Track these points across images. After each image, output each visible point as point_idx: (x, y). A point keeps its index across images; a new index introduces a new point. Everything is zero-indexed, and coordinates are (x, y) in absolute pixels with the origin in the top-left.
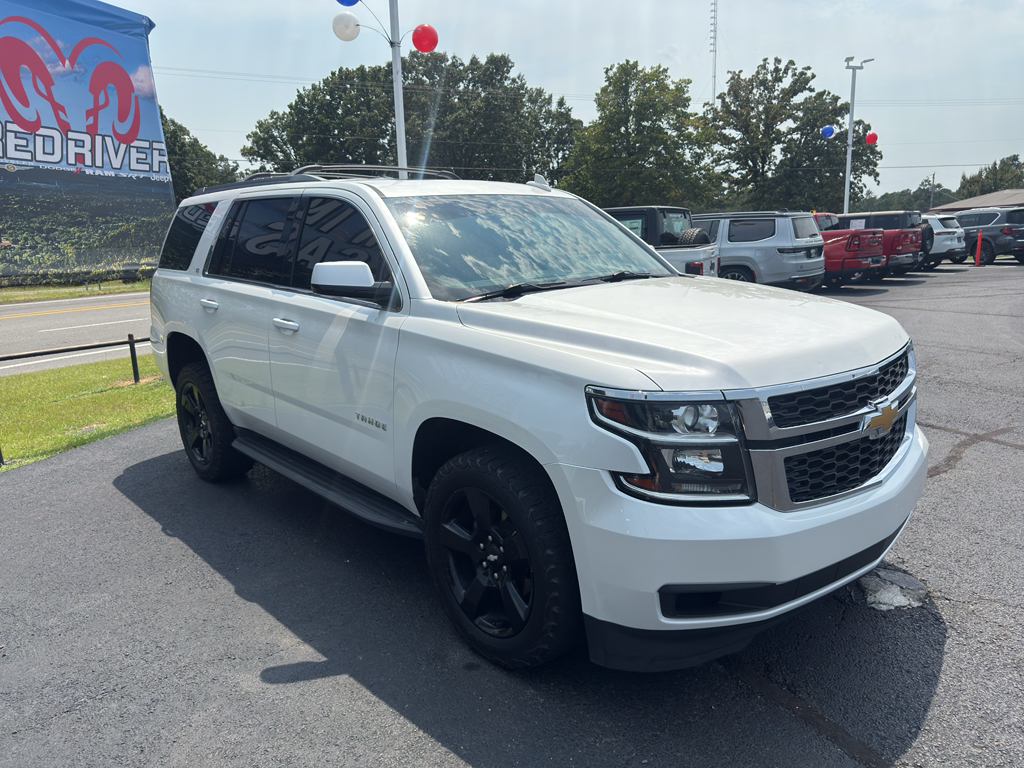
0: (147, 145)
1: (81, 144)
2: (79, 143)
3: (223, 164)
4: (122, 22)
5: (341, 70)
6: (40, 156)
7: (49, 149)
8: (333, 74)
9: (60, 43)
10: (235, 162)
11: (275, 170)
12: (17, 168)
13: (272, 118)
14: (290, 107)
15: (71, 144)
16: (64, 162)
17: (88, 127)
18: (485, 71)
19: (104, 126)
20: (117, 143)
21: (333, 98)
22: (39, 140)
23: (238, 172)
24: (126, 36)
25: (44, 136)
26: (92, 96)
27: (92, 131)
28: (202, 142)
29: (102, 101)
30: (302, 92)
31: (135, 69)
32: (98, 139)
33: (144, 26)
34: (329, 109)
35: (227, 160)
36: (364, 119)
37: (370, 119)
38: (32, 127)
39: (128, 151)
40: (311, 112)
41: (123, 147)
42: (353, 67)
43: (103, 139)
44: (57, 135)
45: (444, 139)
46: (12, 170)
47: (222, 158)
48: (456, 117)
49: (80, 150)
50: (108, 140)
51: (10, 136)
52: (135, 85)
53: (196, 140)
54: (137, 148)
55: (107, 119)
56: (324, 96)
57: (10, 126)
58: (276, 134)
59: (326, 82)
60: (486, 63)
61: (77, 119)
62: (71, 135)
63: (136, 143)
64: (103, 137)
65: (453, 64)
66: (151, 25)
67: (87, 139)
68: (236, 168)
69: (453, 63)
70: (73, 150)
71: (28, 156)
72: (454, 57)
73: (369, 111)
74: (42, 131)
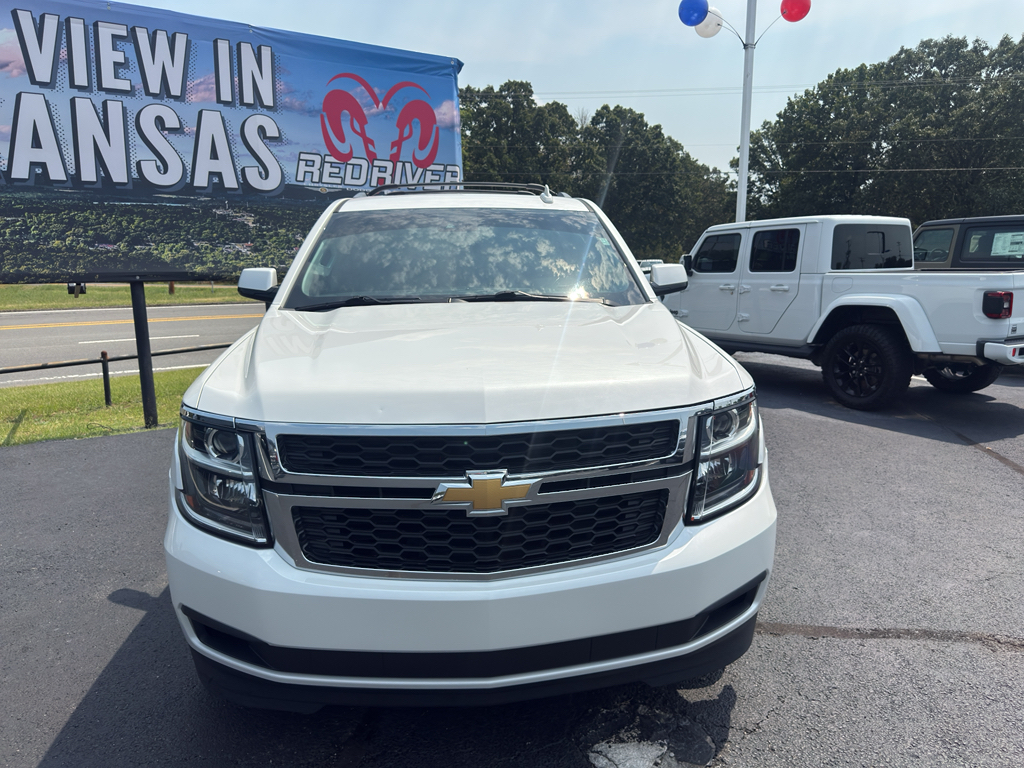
0: (441, 168)
1: (384, 169)
2: (383, 169)
3: (715, 176)
4: (432, 66)
5: (838, 72)
6: (348, 181)
7: (356, 175)
8: (830, 77)
9: (376, 90)
10: (725, 174)
11: (760, 180)
12: (328, 190)
13: (764, 128)
14: (779, 115)
15: (376, 170)
16: (368, 185)
17: (392, 156)
18: (1016, 52)
19: (405, 155)
20: (415, 167)
21: (825, 103)
22: (350, 168)
23: (728, 183)
24: (436, 77)
25: (353, 165)
26: (398, 130)
27: (394, 159)
28: (693, 157)
29: (406, 134)
30: (793, 99)
31: (439, 104)
32: (399, 165)
33: (453, 66)
34: (819, 115)
35: (720, 172)
36: (852, 122)
37: (858, 122)
38: (344, 158)
39: (423, 174)
40: (799, 119)
41: (420, 170)
42: (852, 66)
43: (404, 165)
44: (364, 164)
45: (946, 137)
46: (324, 192)
47: (715, 171)
48: (966, 110)
49: (382, 175)
50: (408, 166)
51: (327, 166)
52: (437, 117)
53: (688, 155)
54: (432, 171)
55: (409, 149)
56: (817, 102)
57: (328, 159)
58: (766, 143)
59: (821, 86)
60: (1021, 42)
61: (383, 149)
62: (376, 163)
63: (432, 167)
64: (404, 163)
65: (975, 50)
66: (459, 65)
67: (389, 165)
68: (726, 180)
69: (975, 48)
70: (376, 174)
71: (339, 181)
72: (977, 41)
73: (860, 113)
74: (353, 161)
